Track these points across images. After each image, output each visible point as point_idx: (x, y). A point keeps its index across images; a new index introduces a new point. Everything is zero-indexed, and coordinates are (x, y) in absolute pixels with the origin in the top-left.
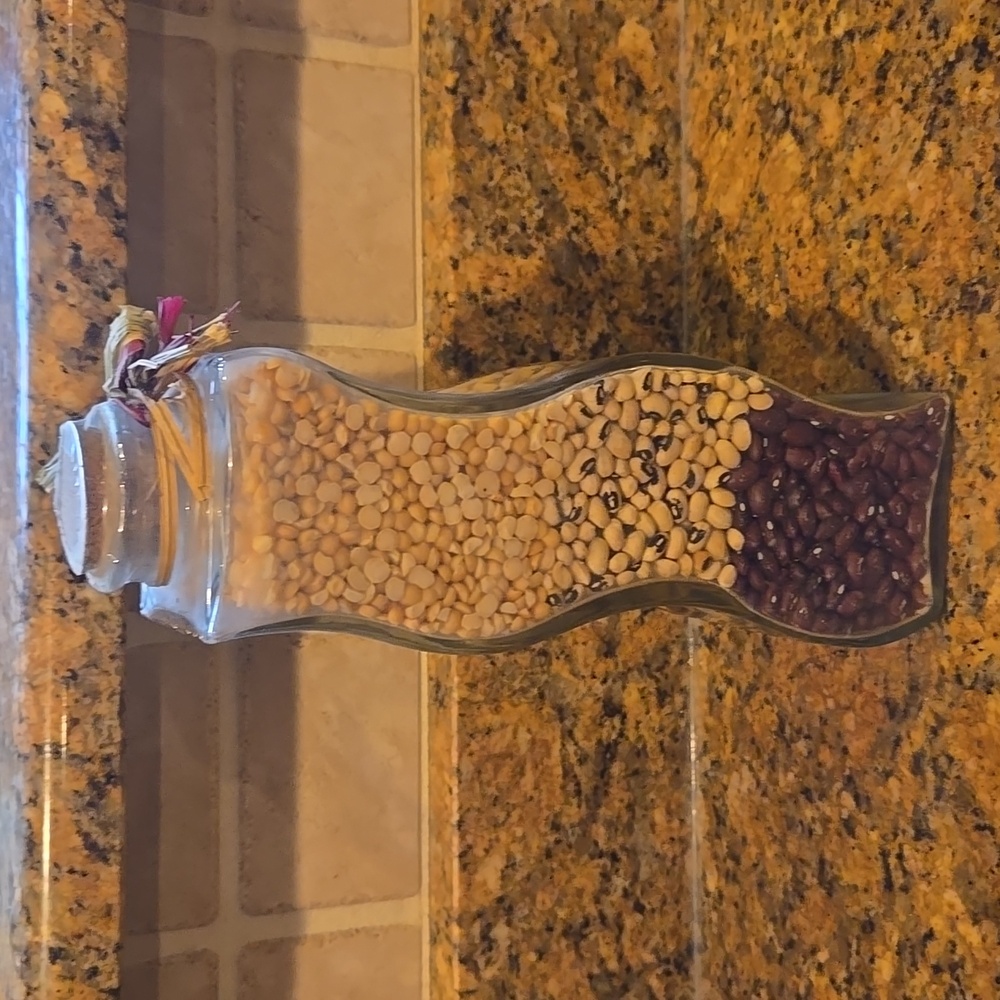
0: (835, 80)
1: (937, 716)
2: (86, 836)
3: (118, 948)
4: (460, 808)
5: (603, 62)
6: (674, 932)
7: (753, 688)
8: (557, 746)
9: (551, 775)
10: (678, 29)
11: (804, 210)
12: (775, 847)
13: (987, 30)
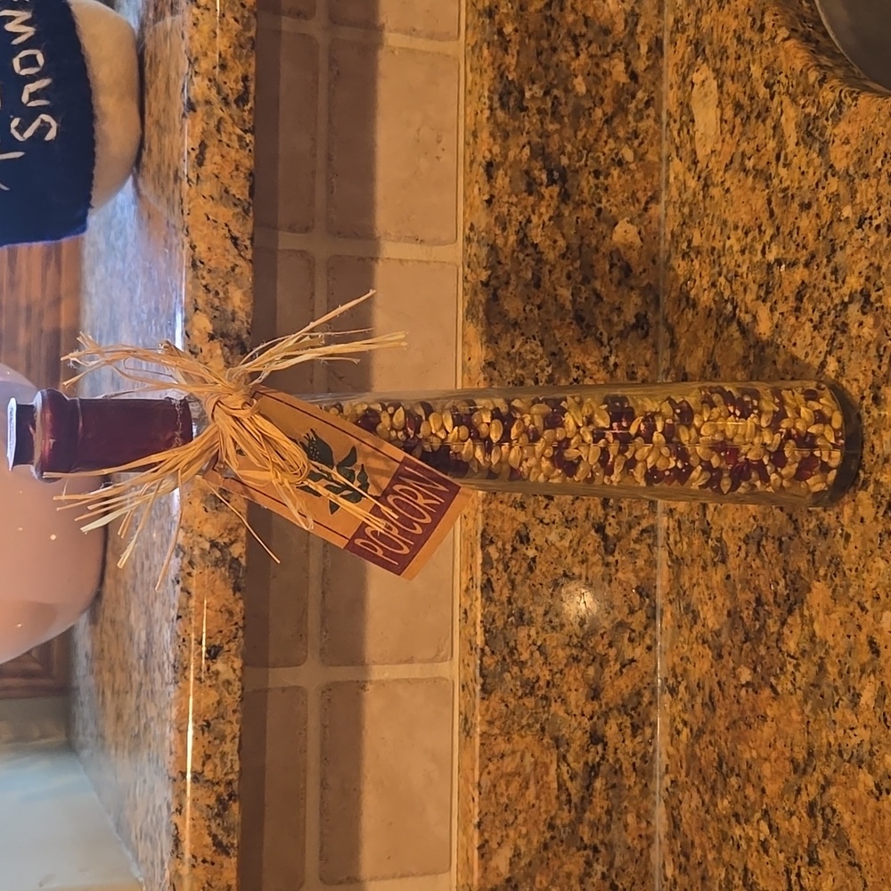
0: (767, 293)
1: (825, 777)
2: (214, 837)
4: (480, 812)
5: (601, 254)
7: (701, 732)
8: (554, 766)
9: (549, 788)
10: (659, 223)
12: (714, 852)
13: (870, 286)
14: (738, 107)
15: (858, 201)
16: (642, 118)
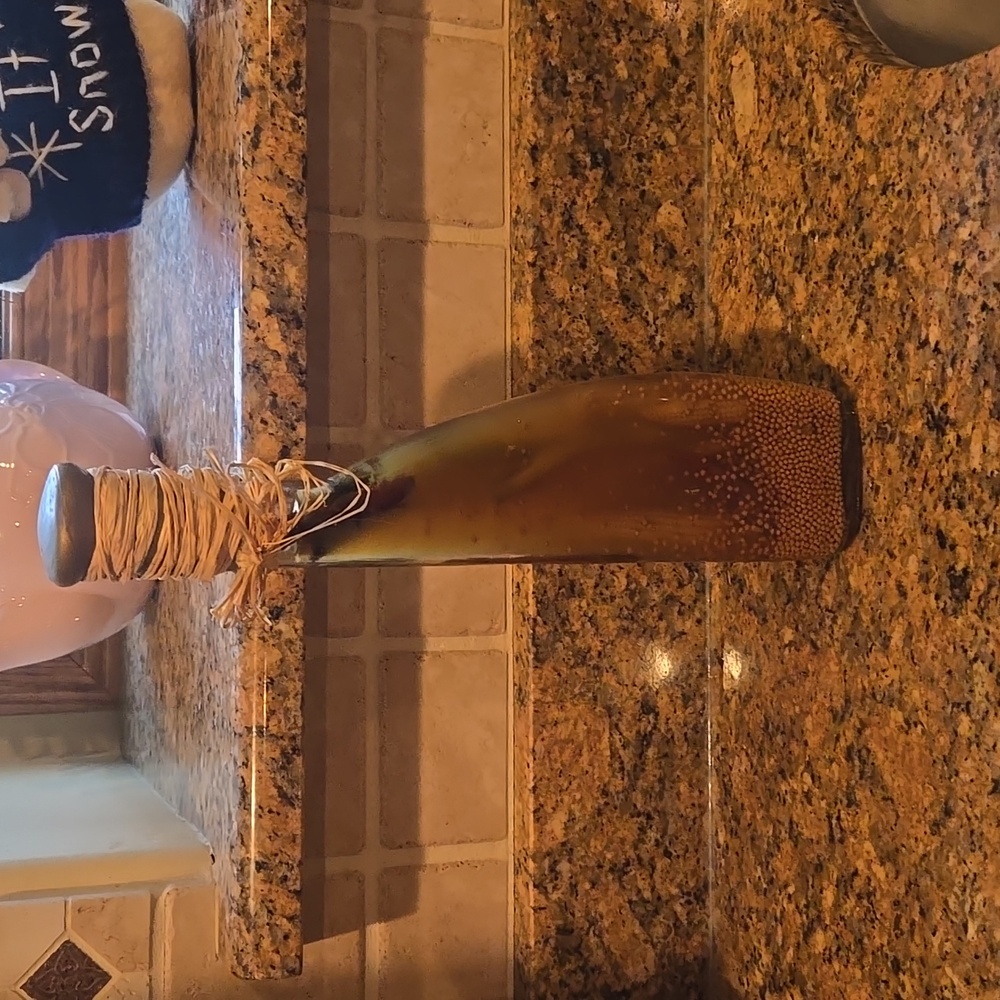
0: (803, 264)
1: (861, 721)
2: (279, 788)
3: (300, 863)
4: (535, 778)
5: (645, 235)
6: (694, 873)
7: (749, 697)
8: (607, 735)
9: (602, 755)
10: (702, 206)
11: (783, 353)
12: (762, 811)
13: (893, 249)
14: (774, 86)
15: (882, 169)
16: (684, 102)
